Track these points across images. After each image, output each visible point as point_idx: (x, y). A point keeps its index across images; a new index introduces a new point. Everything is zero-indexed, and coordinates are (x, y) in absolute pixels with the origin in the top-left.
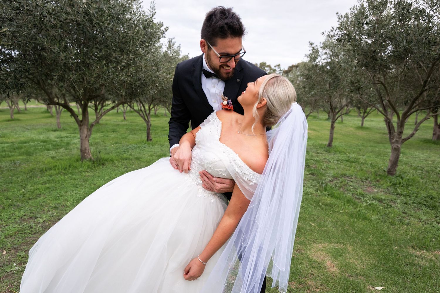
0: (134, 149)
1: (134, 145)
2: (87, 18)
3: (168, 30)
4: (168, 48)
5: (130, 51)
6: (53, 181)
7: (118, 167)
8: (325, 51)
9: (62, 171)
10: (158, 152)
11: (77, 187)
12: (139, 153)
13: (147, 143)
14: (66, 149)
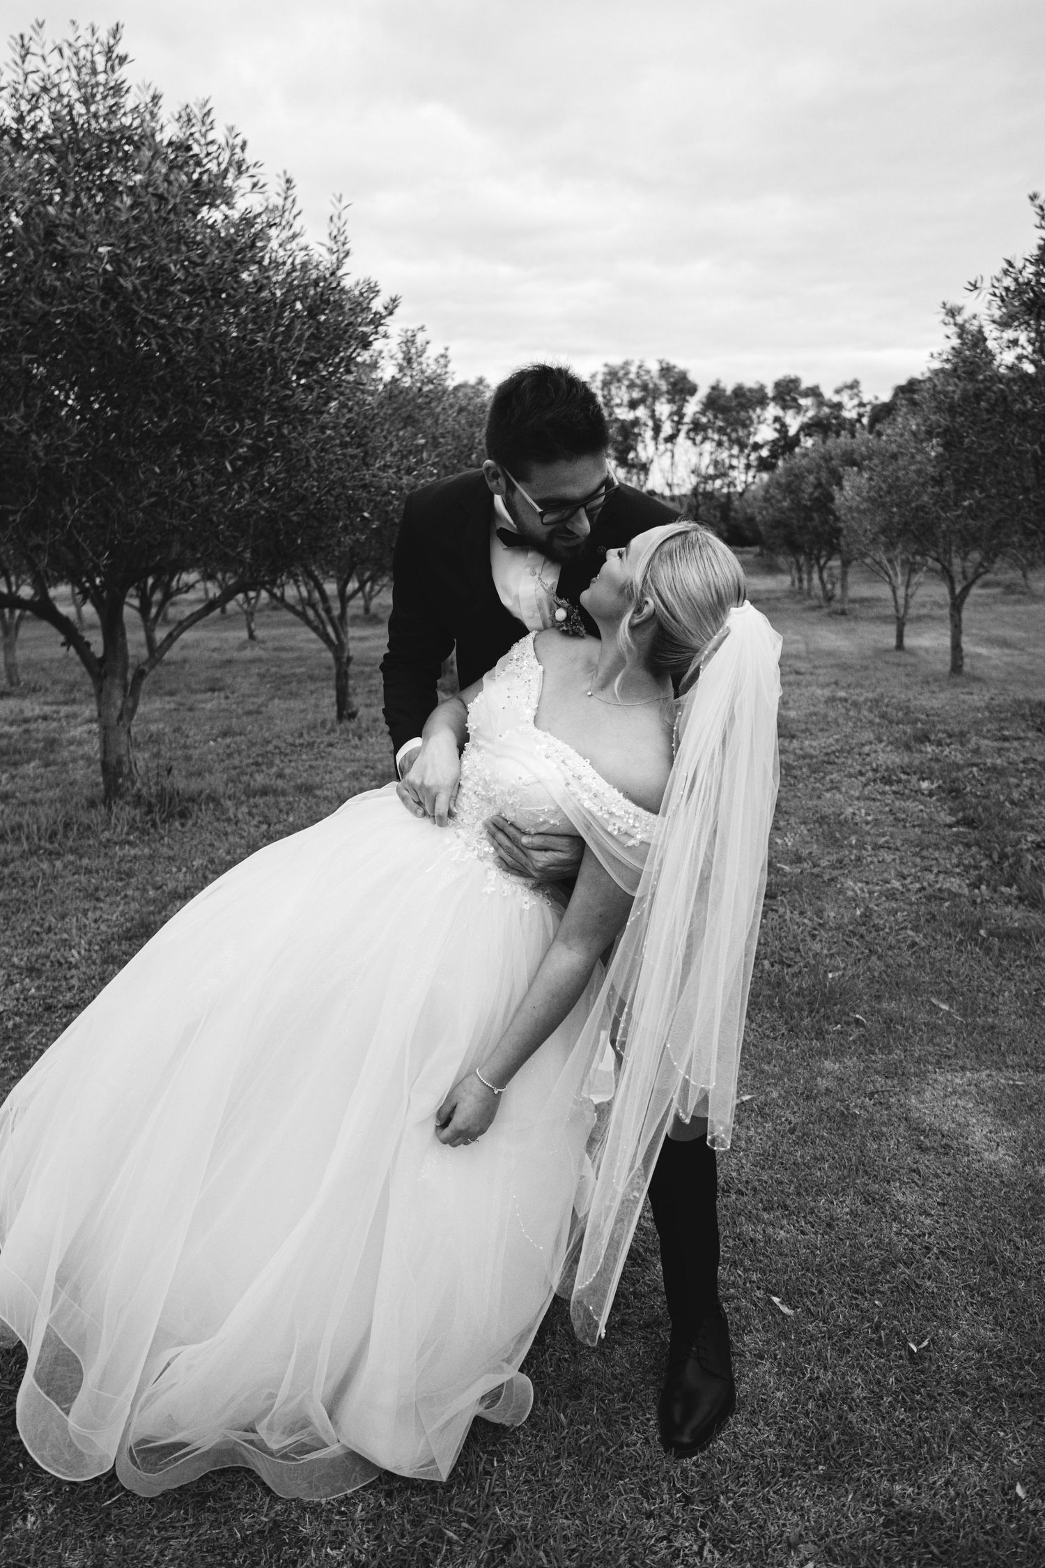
0: (293, 752)
1: (290, 740)
2: (113, 306)
3: (397, 311)
4: (401, 369)
5: (264, 404)
6: (14, 880)
7: (236, 824)
8: (1009, 334)
9: (43, 843)
10: (381, 760)
11: (98, 899)
12: (311, 767)
13: (338, 728)
14: (47, 765)
